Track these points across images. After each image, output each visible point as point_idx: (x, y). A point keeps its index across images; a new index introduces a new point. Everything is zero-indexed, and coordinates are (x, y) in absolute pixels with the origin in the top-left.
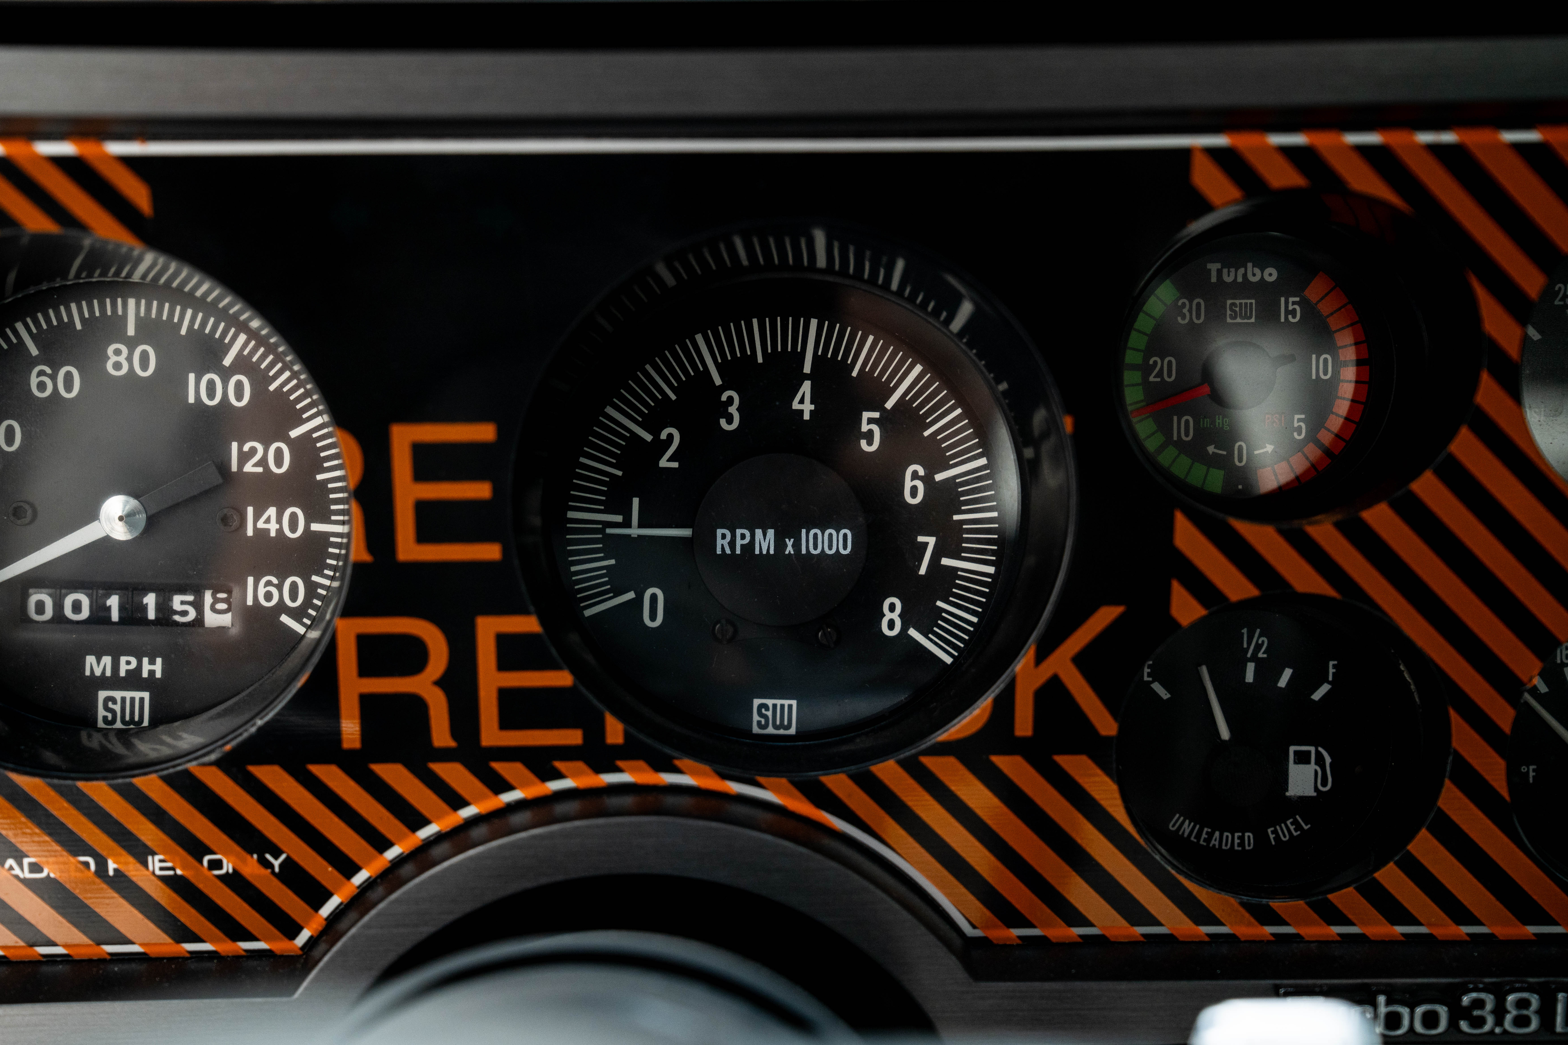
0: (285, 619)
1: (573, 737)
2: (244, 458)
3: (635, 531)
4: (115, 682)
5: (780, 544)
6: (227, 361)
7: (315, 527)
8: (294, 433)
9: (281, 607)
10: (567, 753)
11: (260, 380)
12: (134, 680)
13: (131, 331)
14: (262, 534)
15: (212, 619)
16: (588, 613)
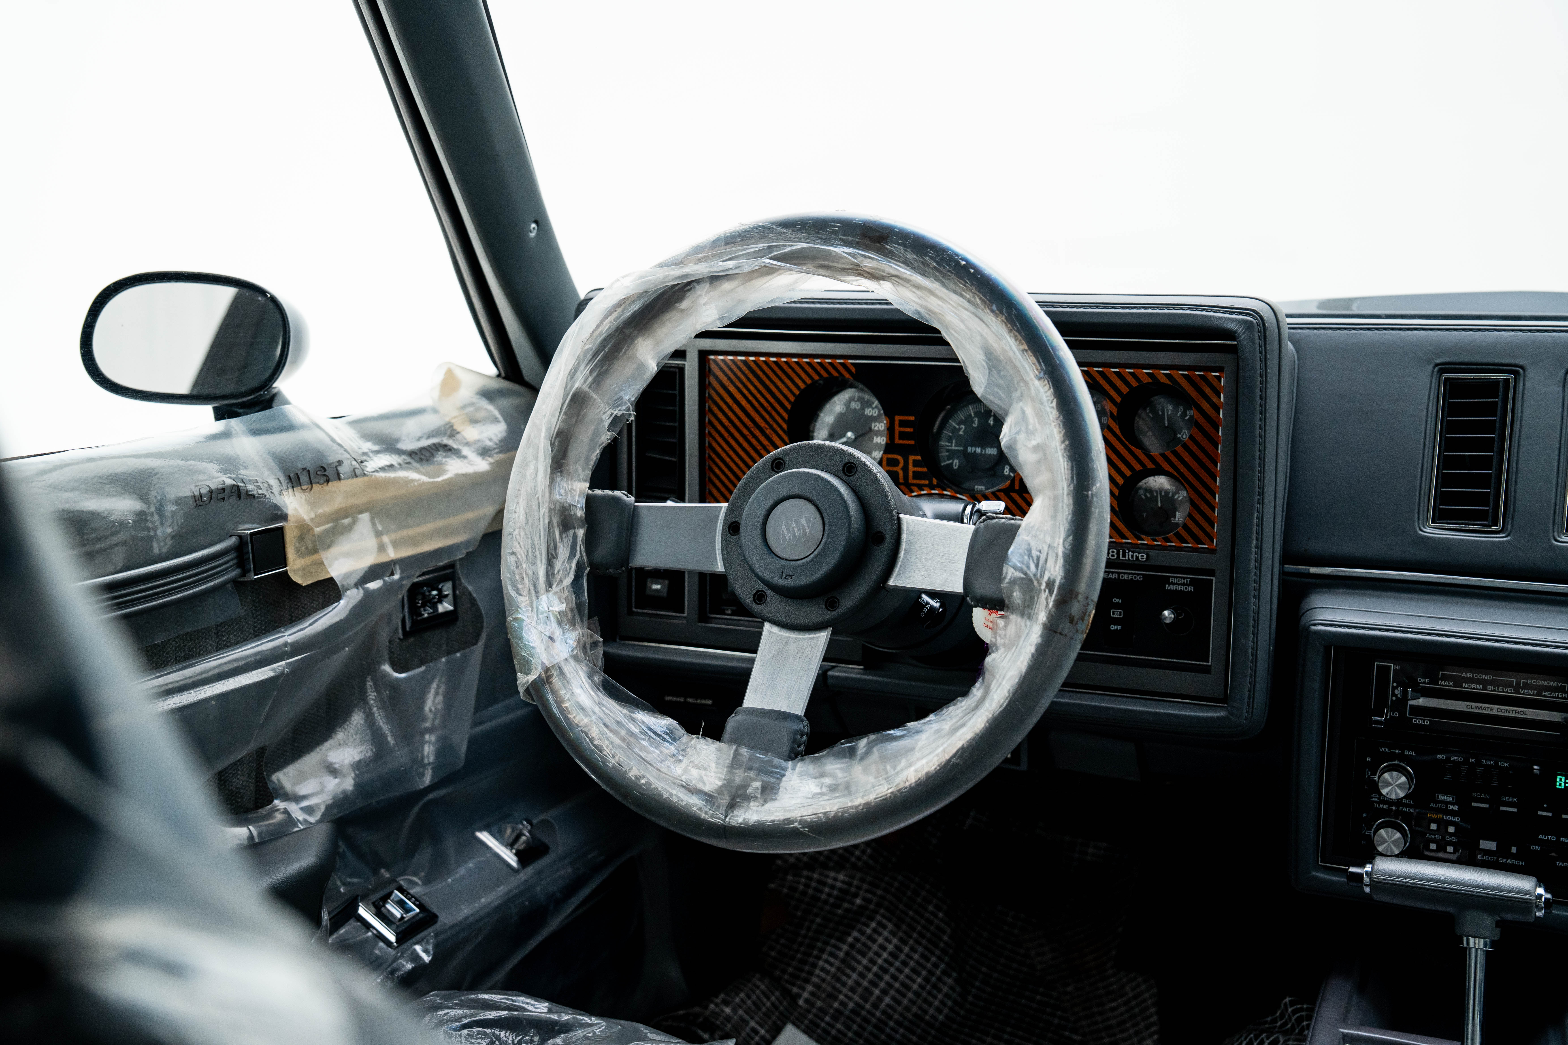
1: (927, 482)
2: (875, 426)
3: (953, 448)
5: (982, 451)
6: (874, 406)
8: (885, 422)
10: (925, 485)
11: (876, 412)
14: (877, 443)
16: (942, 464)
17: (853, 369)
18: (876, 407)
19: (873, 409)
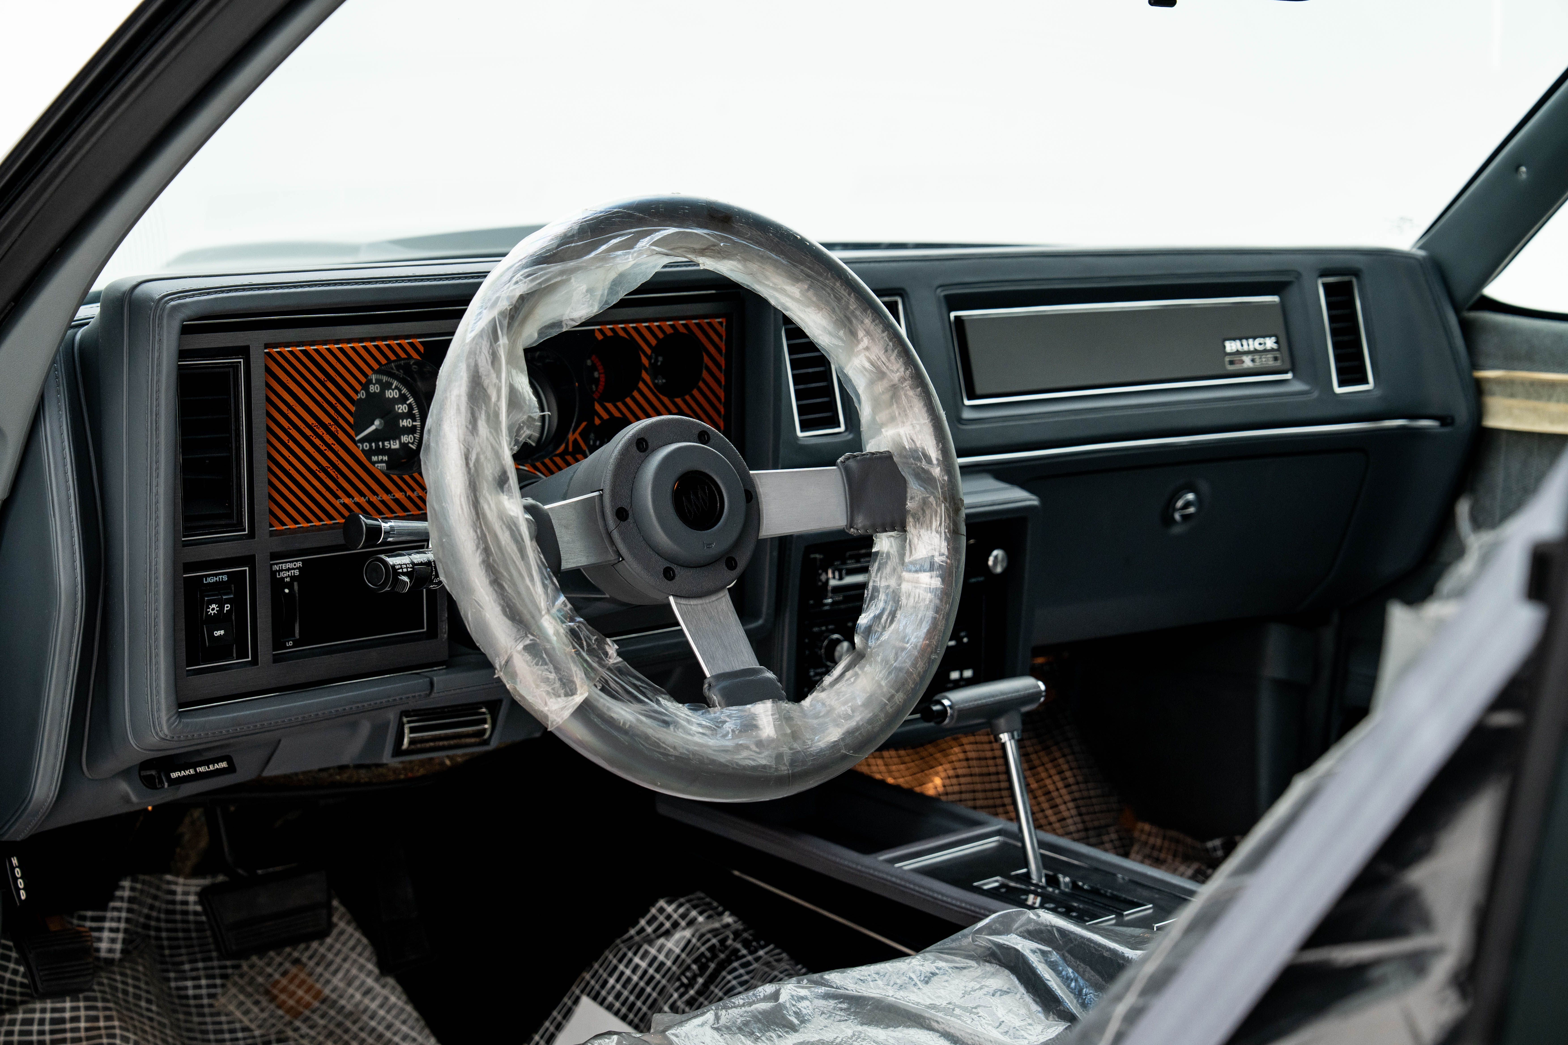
0: (410, 445)
2: (399, 408)
4: (378, 462)
6: (393, 387)
7: (414, 423)
8: (408, 402)
9: (409, 442)
11: (400, 391)
12: (382, 461)
13: (374, 381)
14: (403, 426)
15: (393, 447)
17: (422, 349)
18: (396, 388)
19: (393, 390)
